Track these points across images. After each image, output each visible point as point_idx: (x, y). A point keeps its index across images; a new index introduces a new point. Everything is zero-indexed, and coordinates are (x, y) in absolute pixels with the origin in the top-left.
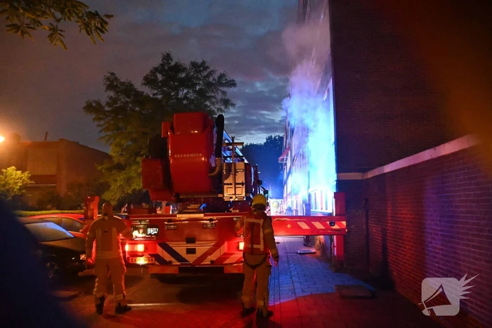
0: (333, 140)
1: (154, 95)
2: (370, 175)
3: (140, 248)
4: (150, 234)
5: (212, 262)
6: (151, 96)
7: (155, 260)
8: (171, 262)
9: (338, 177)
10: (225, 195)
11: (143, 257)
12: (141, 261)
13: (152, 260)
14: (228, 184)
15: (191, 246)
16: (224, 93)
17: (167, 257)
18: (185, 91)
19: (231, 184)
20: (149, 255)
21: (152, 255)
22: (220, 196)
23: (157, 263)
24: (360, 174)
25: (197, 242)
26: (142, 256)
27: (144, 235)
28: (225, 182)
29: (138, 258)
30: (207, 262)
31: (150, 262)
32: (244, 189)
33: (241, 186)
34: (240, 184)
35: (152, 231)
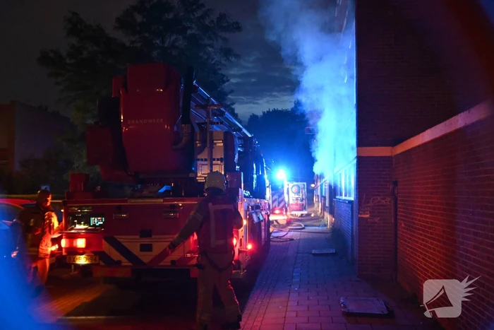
0: (355, 103)
1: (133, 42)
2: (400, 149)
3: (81, 243)
4: (94, 225)
5: (173, 262)
6: (128, 44)
7: (100, 259)
8: (119, 262)
9: (358, 152)
10: (199, 175)
11: (84, 256)
12: (82, 260)
13: (95, 260)
14: (202, 160)
15: (146, 241)
16: (225, 40)
17: (115, 255)
18: (173, 38)
19: (206, 160)
20: (92, 252)
21: (96, 253)
22: (191, 175)
23: (102, 263)
24: (389, 148)
25: (153, 236)
26: (82, 254)
27: (86, 227)
28: (199, 157)
29: (78, 256)
30: (166, 262)
31: (94, 262)
32: (223, 167)
33: (219, 162)
34: (218, 160)
35: (97, 221)
